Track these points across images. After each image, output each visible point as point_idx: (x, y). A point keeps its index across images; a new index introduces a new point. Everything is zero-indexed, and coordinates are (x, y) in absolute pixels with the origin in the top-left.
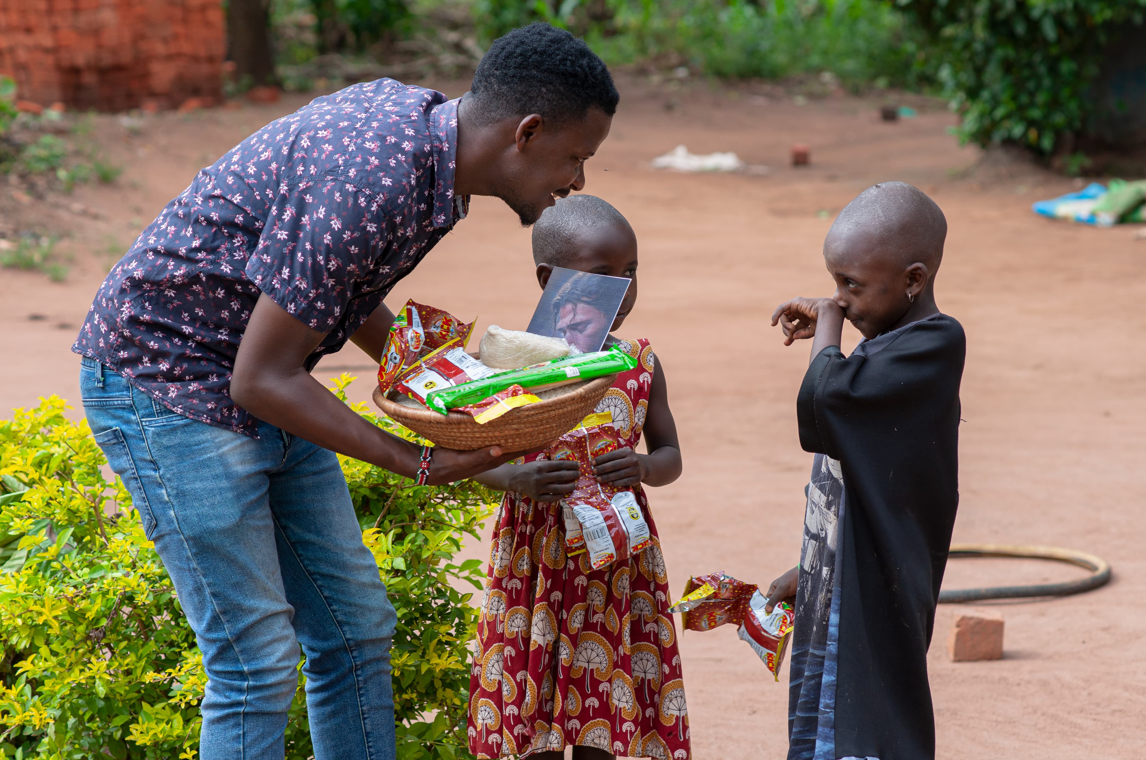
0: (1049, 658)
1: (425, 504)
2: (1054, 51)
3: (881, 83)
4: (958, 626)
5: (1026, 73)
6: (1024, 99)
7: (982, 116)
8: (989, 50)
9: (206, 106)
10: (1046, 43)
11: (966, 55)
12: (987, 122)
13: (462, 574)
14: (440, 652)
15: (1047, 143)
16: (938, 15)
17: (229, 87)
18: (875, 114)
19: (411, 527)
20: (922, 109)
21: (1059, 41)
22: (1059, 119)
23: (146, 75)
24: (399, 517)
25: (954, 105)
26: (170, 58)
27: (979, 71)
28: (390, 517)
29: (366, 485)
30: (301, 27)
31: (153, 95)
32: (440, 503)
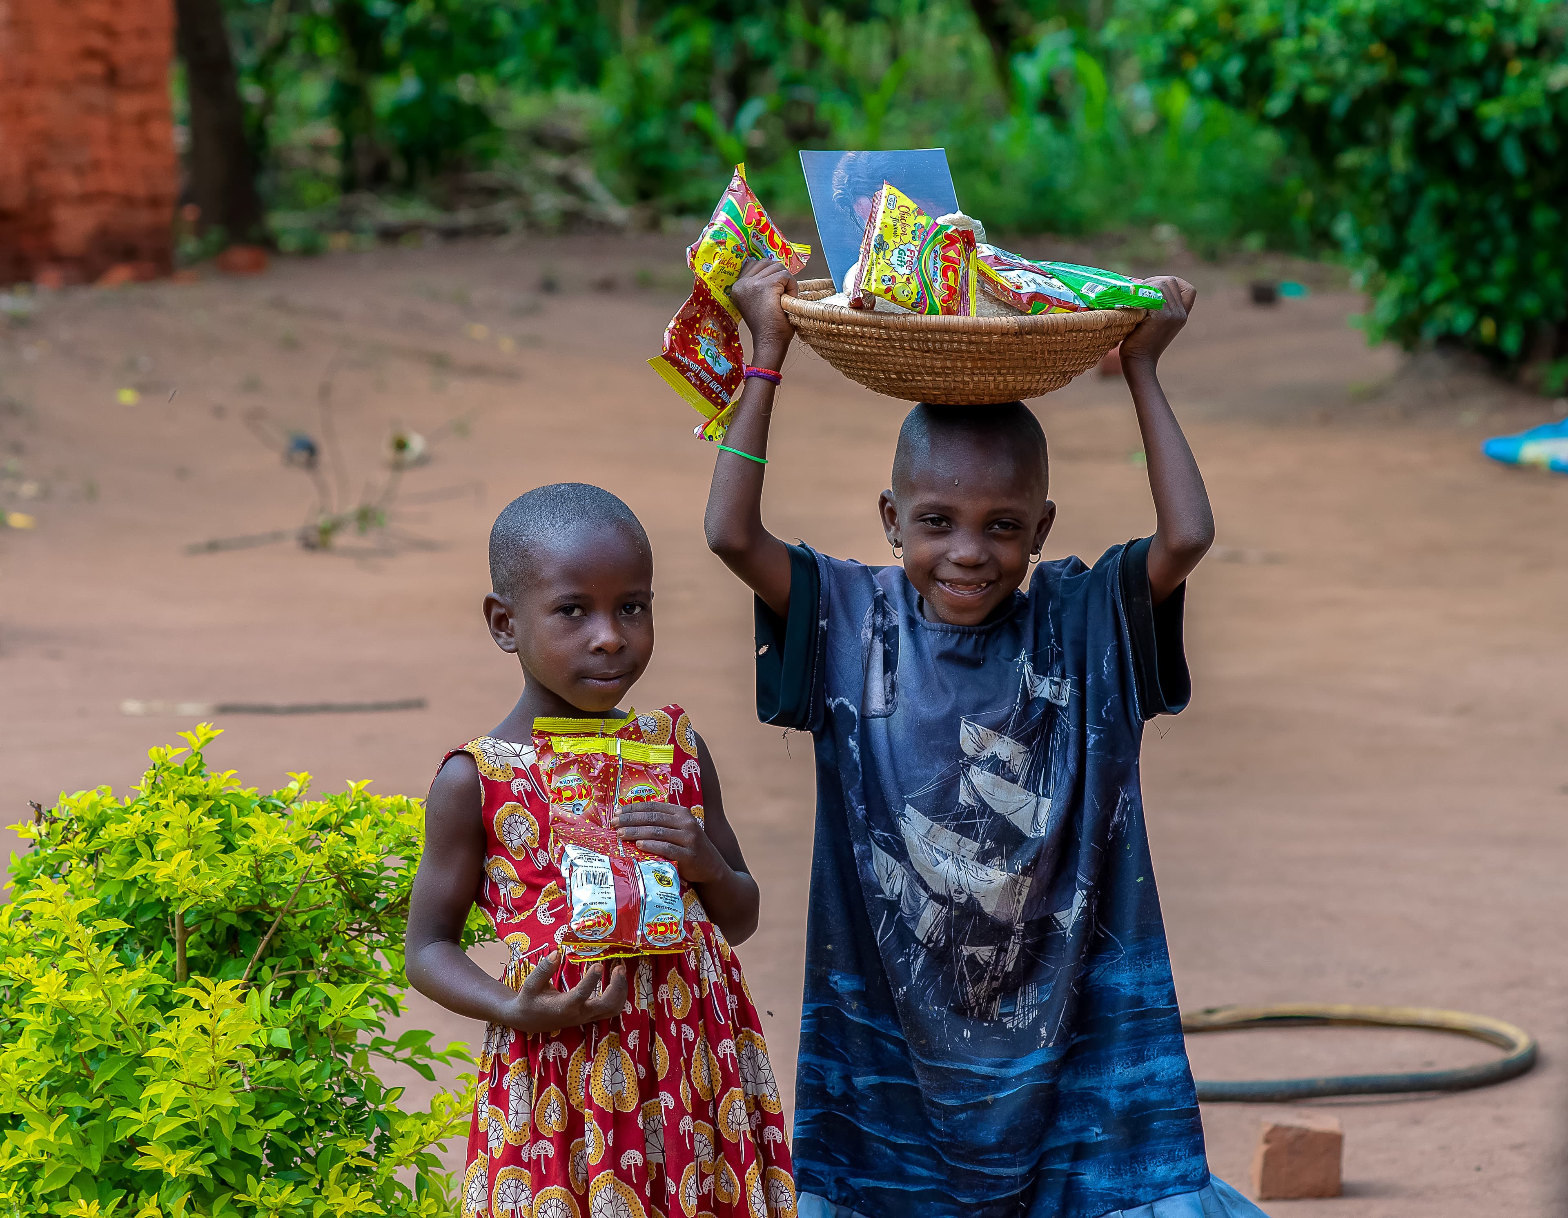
0: (1417, 1194)
1: (329, 939)
2: (1522, 191)
3: (1254, 242)
4: (1267, 1141)
5: (1476, 227)
6: (1473, 270)
7: (1404, 298)
8: (1415, 190)
9: (142, 278)
10: (1507, 179)
11: (1378, 198)
12: (1412, 308)
13: (399, 1055)
14: (346, 1184)
15: (1511, 341)
16: (1335, 134)
17: (189, 245)
18: (1242, 294)
19: (304, 976)
20: (1318, 284)
21: (1530, 175)
22: (1530, 303)
23: (46, 227)
24: (285, 961)
25: (1358, 279)
26: (86, 199)
27: (1400, 224)
28: (270, 961)
29: (232, 907)
30: (318, 149)
31: (57, 258)
32: (355, 938)
